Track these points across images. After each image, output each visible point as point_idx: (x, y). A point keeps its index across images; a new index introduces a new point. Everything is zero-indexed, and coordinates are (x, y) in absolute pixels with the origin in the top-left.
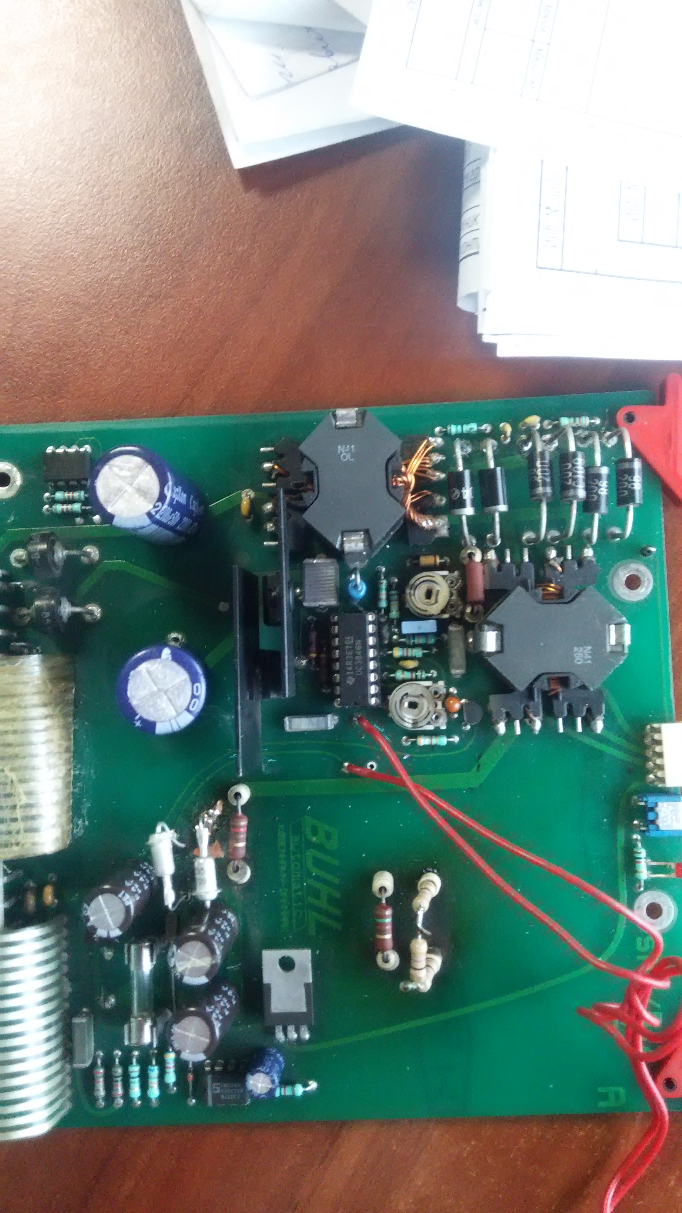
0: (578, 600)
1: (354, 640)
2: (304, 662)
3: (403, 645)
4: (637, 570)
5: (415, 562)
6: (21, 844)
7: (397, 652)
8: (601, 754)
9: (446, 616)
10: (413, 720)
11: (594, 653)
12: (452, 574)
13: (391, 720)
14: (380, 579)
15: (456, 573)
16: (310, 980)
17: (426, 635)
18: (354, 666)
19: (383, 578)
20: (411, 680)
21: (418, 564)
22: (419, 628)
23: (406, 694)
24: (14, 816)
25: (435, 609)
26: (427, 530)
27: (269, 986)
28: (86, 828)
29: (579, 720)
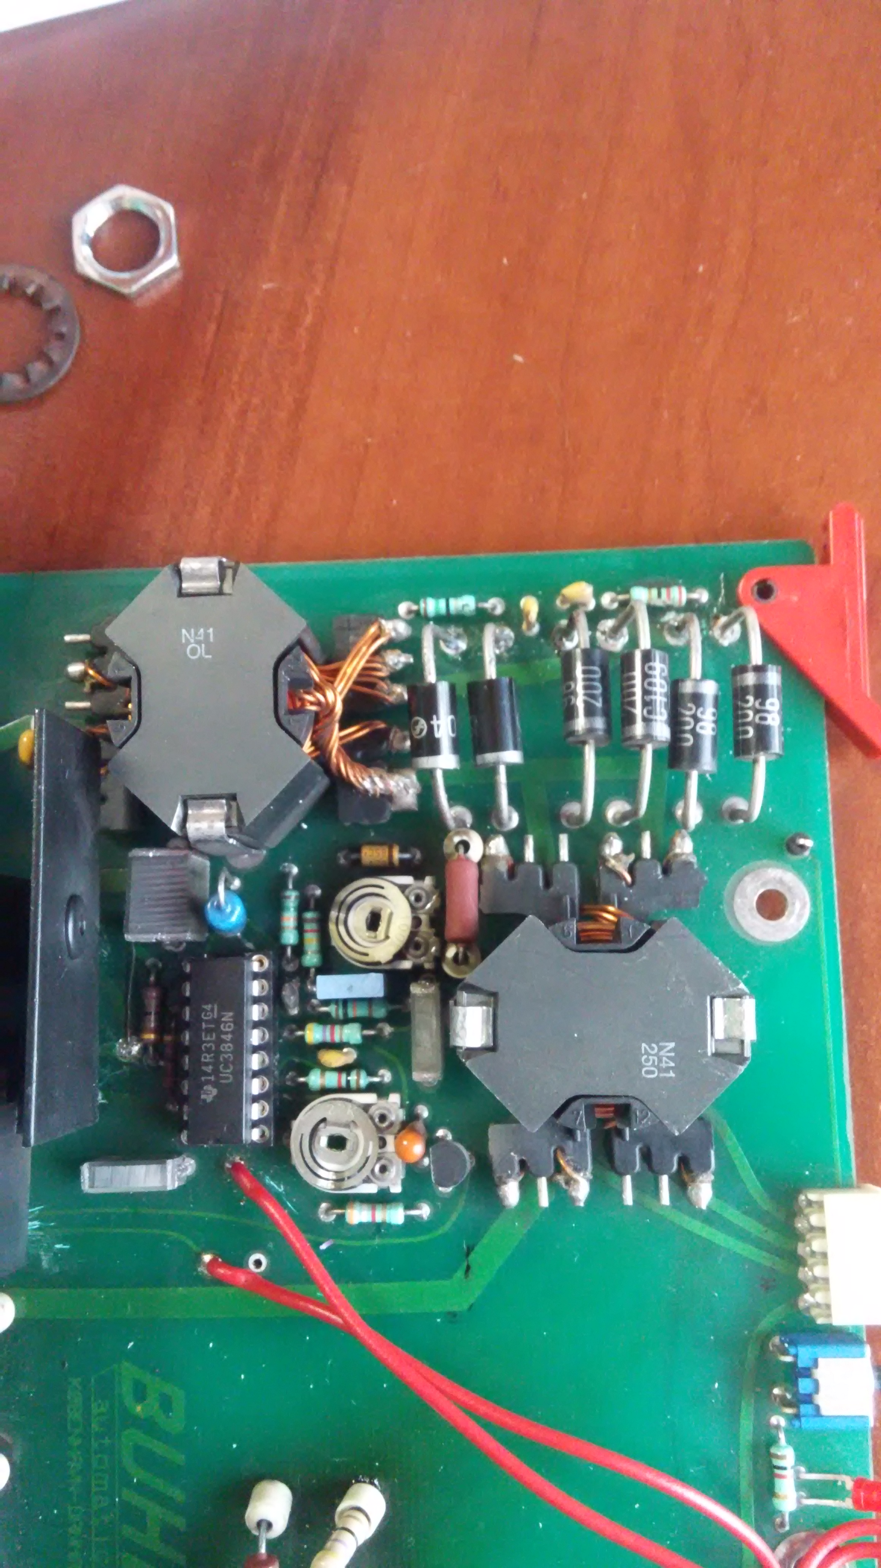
0: (650, 943)
1: (219, 1011)
2: (135, 1049)
3: (324, 1019)
4: (781, 881)
5: (354, 856)
7: (313, 1034)
9: (407, 965)
10: (336, 1172)
11: (679, 1056)
12: (419, 884)
13: (293, 1170)
14: (285, 887)
15: (428, 881)
17: (370, 1001)
18: (216, 1063)
19: (291, 886)
20: (339, 1090)
21: (358, 862)
22: (350, 988)
23: (324, 1120)
25: (383, 952)
26: (374, 795)
29: (665, 1180)
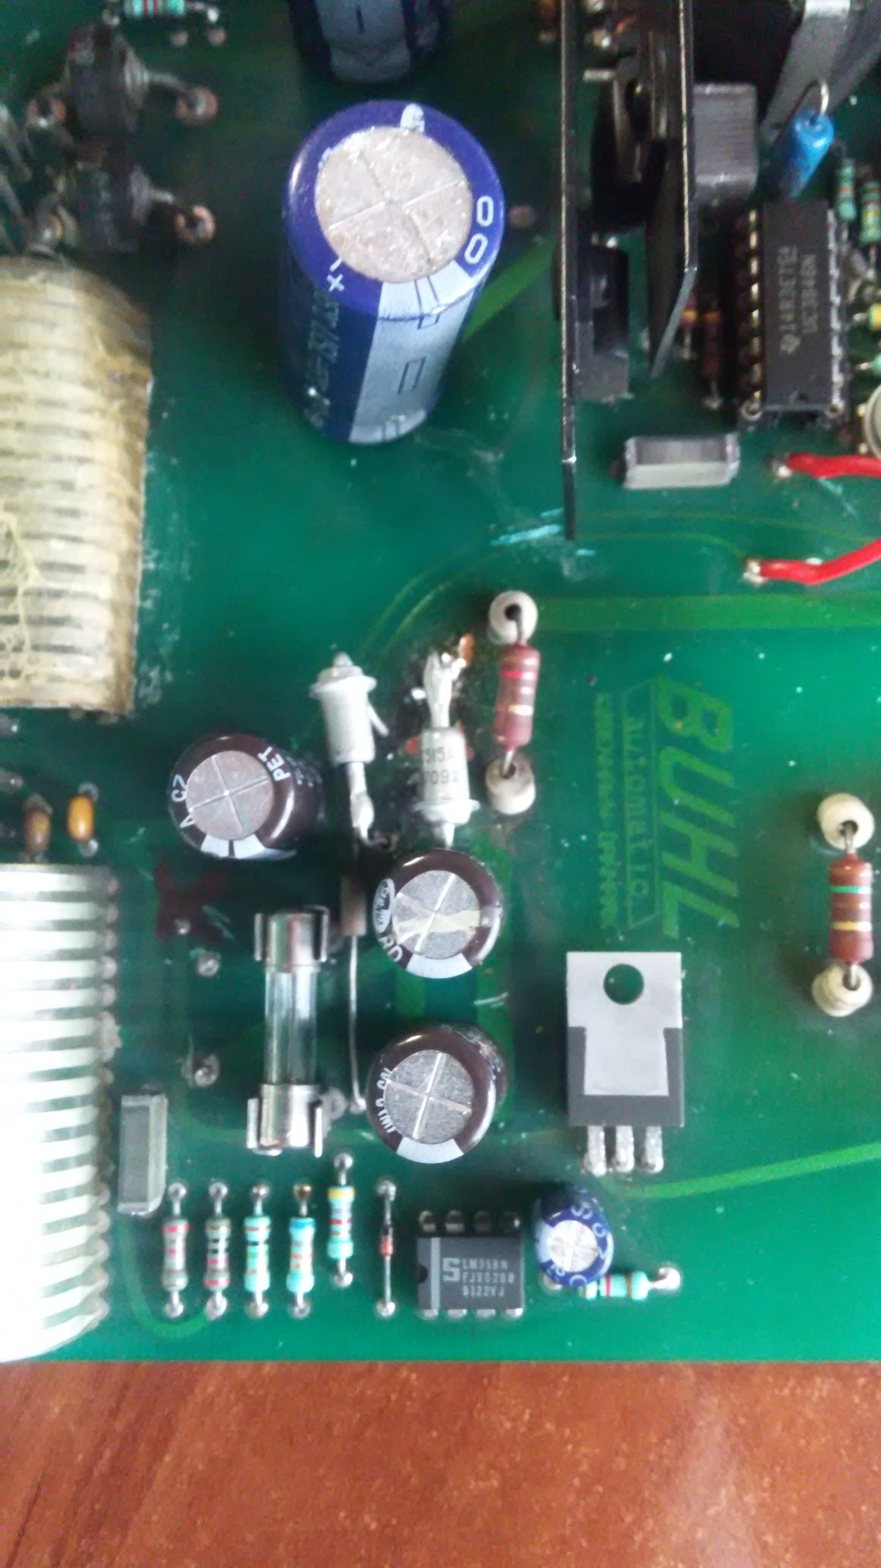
1: (799, 256)
6: (23, 675)
16: (678, 1023)
18: (798, 311)
24: (10, 611)
27: (581, 1033)
28: (165, 688)
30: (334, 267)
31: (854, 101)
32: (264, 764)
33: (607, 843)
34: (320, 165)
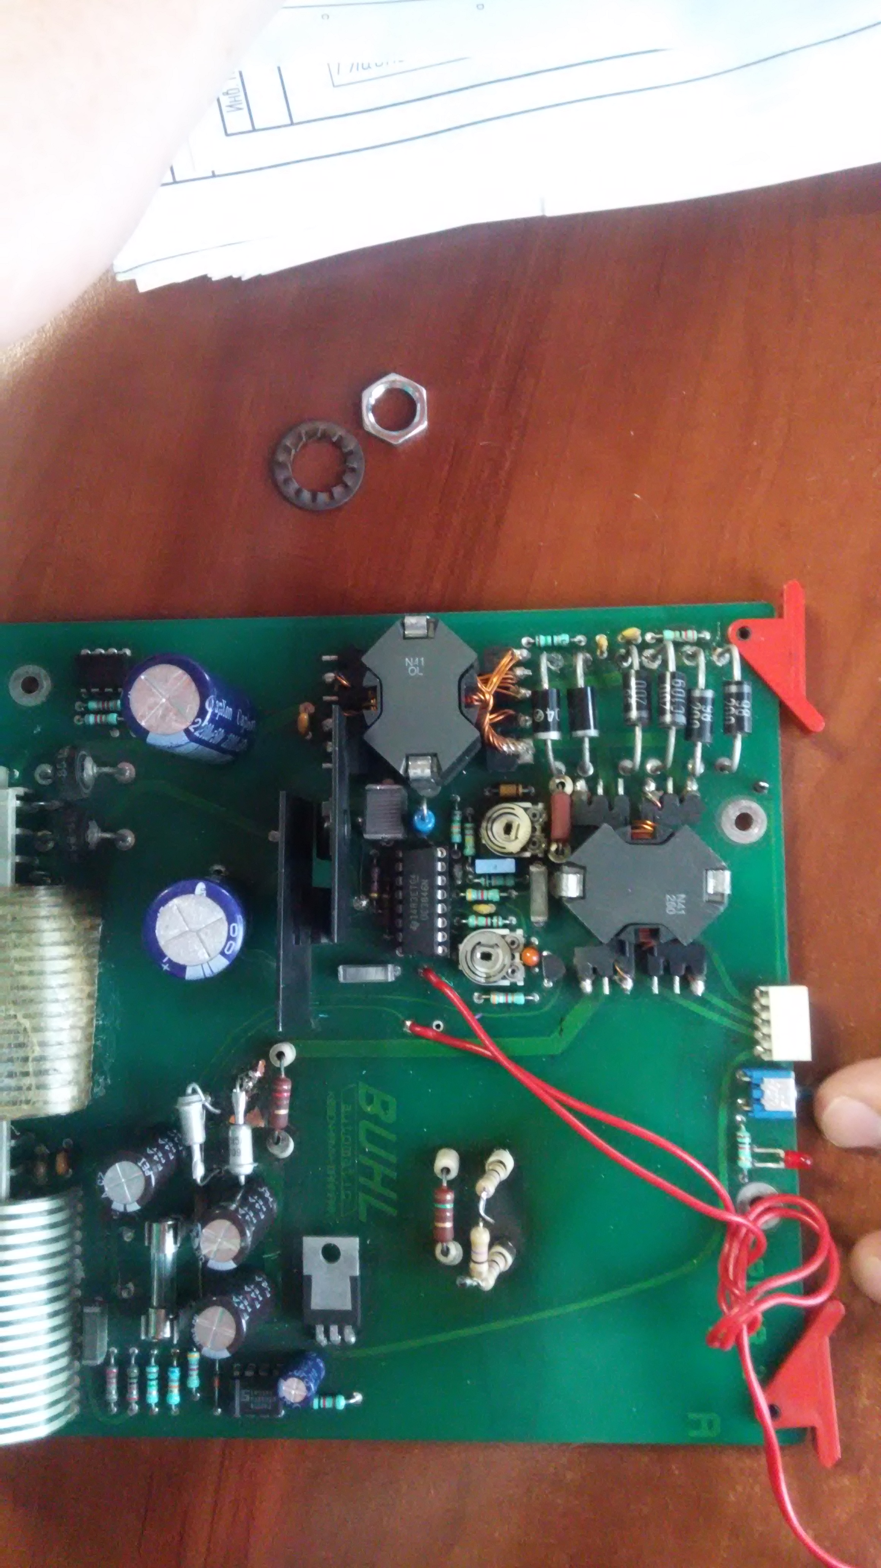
0: (672, 839)
1: (421, 880)
2: (364, 903)
3: (477, 887)
4: (750, 808)
5: (495, 791)
6: (31, 1102)
7: (471, 895)
8: (701, 1021)
9: (527, 854)
10: (486, 973)
11: (687, 902)
12: (536, 807)
13: (461, 973)
14: (453, 808)
15: (540, 806)
16: (357, 1273)
17: (504, 875)
18: (419, 909)
19: (457, 808)
20: (487, 927)
21: (497, 794)
22: (496, 867)
23: (479, 943)
24: (25, 1070)
25: (514, 847)
26: (509, 755)
27: (309, 1278)
28: (107, 1087)
29: (677, 979)
30: (165, 960)
31: (464, 772)
32: (141, 1168)
33: (331, 1171)
34: (158, 915)
